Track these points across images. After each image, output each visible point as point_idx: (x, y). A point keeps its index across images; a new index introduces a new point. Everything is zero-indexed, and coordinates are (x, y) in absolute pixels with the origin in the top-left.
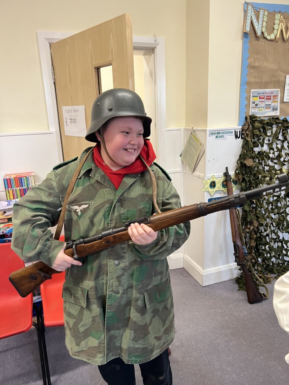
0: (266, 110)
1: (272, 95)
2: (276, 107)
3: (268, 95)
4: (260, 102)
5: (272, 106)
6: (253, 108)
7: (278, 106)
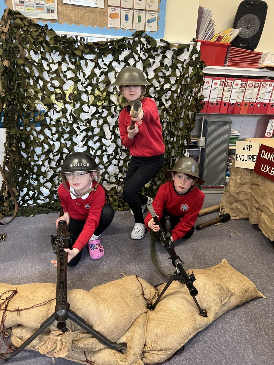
0: (38, 11)
2: (52, 9)
5: (47, 7)
6: (17, 5)
7: (54, 7)
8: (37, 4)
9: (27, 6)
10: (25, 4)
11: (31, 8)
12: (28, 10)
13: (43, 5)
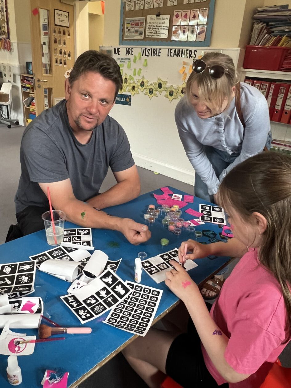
0: (135, 34)
1: (139, 22)
3: (136, 22)
4: (131, 27)
6: (127, 32)
7: (143, 31)
8: (135, 30)
9: (131, 32)
10: (130, 31)
11: (132, 33)
12: (131, 34)
13: (138, 30)
